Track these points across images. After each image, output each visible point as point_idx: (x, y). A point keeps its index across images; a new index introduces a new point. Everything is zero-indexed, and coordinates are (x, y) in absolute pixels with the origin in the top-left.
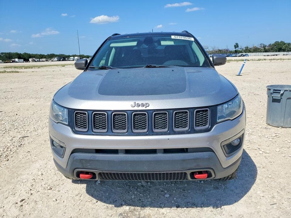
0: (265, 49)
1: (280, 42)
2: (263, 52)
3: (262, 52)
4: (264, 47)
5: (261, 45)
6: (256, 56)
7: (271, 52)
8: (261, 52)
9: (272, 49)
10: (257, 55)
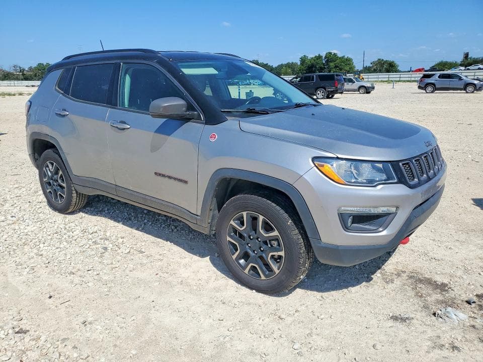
0: (23, 75)
1: (45, 64)
2: (22, 80)
3: (19, 80)
4: (22, 71)
5: (14, 67)
6: (11, 87)
7: (35, 80)
8: (17, 79)
9: (35, 75)
10: (12, 85)
